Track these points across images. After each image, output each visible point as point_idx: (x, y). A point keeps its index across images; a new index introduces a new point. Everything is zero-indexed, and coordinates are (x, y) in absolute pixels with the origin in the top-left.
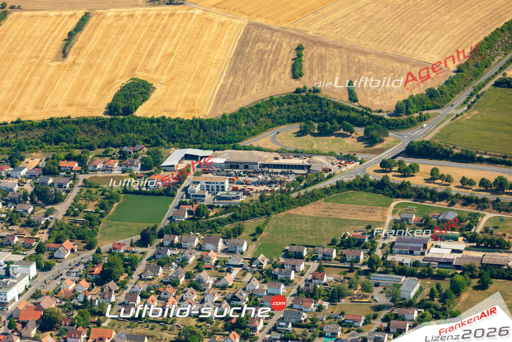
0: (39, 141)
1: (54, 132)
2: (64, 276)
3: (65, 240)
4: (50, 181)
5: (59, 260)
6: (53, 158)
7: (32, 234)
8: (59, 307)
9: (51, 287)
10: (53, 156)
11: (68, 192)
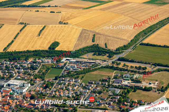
0: (32, 55)
2: (37, 87)
3: (37, 78)
4: (35, 65)
5: (36, 83)
7: (30, 77)
8: (35, 94)
9: (34, 89)
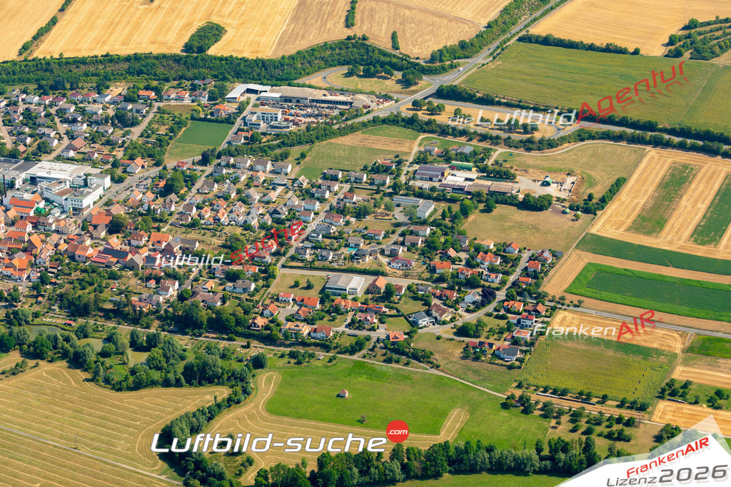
0: (124, 72)
1: (137, 65)
2: (134, 188)
3: (137, 157)
4: (130, 107)
5: (130, 174)
6: (133, 88)
7: (110, 152)
8: (127, 213)
9: (122, 197)
10: (134, 85)
11: (144, 116)
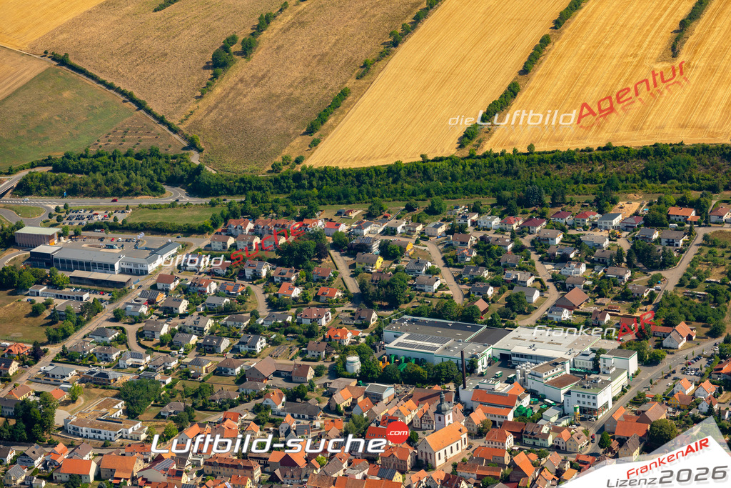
0: (638, 176)
1: (659, 165)
2: (678, 374)
3: (680, 322)
4: (656, 235)
5: (670, 350)
6: (659, 203)
8: (672, 418)
9: (660, 390)
10: (660, 199)
11: (681, 252)
